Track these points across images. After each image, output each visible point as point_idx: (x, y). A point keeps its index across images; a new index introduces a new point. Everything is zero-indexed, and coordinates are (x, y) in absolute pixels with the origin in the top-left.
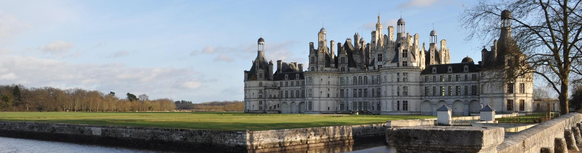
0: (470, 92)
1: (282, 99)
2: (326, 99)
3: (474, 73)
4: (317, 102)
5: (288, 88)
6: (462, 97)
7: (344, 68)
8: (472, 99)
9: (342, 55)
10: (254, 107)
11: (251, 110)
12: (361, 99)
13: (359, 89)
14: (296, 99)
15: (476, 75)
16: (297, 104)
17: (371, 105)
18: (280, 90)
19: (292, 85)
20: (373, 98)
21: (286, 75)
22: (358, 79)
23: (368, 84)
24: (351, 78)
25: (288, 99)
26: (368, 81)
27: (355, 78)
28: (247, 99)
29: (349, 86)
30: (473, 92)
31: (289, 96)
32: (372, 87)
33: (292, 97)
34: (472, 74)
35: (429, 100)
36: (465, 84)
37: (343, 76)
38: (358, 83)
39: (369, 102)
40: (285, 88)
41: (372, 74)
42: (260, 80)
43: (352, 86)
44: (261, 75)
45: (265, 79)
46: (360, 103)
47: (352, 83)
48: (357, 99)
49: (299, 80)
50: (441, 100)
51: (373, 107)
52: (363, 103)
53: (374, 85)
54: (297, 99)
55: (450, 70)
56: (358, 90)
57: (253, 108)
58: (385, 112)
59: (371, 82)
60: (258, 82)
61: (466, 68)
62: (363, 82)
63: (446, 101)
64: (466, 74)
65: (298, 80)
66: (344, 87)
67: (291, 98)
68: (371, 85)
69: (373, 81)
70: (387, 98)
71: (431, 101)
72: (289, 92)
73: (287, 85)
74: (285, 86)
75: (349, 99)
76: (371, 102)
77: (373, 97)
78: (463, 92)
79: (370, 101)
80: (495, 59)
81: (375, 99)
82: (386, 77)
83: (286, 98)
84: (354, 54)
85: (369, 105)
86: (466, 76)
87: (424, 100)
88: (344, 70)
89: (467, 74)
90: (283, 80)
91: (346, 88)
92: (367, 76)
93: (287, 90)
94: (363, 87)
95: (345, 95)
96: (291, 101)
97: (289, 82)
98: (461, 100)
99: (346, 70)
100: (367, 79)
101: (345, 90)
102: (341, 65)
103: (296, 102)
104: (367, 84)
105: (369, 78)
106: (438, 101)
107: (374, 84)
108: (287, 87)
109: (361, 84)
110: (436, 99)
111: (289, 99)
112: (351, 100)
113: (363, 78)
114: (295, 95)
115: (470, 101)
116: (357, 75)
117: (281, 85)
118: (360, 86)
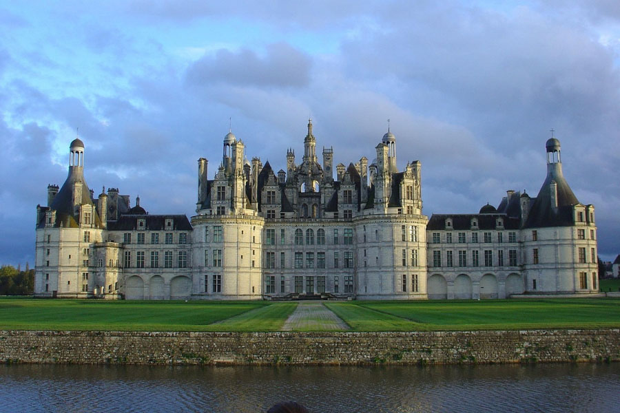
0: (507, 260)
1: (129, 270)
2: (249, 270)
3: (512, 231)
4: (234, 275)
5: (144, 246)
6: (496, 268)
7: (273, 211)
8: (510, 272)
9: (271, 187)
10: (70, 285)
11: (63, 292)
12: (313, 271)
13: (307, 253)
14: (165, 270)
15: (514, 233)
16: (167, 281)
17: (332, 282)
18: (125, 251)
19: (155, 240)
20: (335, 271)
21: (139, 221)
22: (304, 233)
23: (326, 243)
24: (290, 231)
25: (143, 270)
26: (326, 238)
27: (299, 232)
28: (52, 267)
29: (287, 247)
30: (511, 261)
31: (148, 262)
32: (334, 249)
33: (155, 265)
34: (508, 231)
35: (441, 273)
36: (499, 247)
37: (274, 228)
38: (305, 242)
39: (327, 277)
40: (136, 246)
41: (334, 226)
42: (85, 227)
43: (293, 247)
44: (88, 216)
45: (96, 226)
46: (308, 279)
47: (293, 241)
48: (303, 271)
49: (173, 232)
50: (462, 273)
51: (336, 287)
52: (315, 279)
53: (338, 246)
54: (168, 270)
55: (475, 224)
56: (304, 254)
57: (68, 289)
58: (380, 295)
59: (332, 240)
60: (83, 231)
61: (500, 223)
62: (316, 239)
63: (469, 275)
64: (500, 232)
65: (169, 232)
66: (276, 249)
67: (152, 267)
68: (333, 247)
69: (336, 239)
70: (382, 269)
71: (444, 275)
72: (148, 256)
73: (141, 240)
74: (137, 242)
75: (286, 271)
76: (332, 277)
77: (335, 267)
78: (495, 259)
79: (330, 275)
80: (556, 211)
81: (341, 271)
82: (379, 232)
83: (138, 267)
84: (288, 188)
85: (329, 283)
86: (500, 237)
87: (433, 274)
88: (274, 216)
89: (502, 231)
90: (131, 229)
91: (281, 250)
92: (324, 229)
93: (141, 251)
94: (316, 248)
95: (278, 264)
96: (152, 275)
97: (148, 235)
98: (493, 273)
99: (278, 215)
100: (323, 234)
101: (278, 255)
102: (269, 206)
103: (163, 275)
104: (323, 244)
105: (329, 232)
106: (456, 275)
107: (337, 244)
108: (141, 245)
109: (312, 243)
110: (454, 271)
111: (147, 270)
112: (291, 273)
113: (315, 233)
114: (161, 262)
115: (507, 275)
116: (304, 227)
117: (125, 240)
118: (310, 247)
